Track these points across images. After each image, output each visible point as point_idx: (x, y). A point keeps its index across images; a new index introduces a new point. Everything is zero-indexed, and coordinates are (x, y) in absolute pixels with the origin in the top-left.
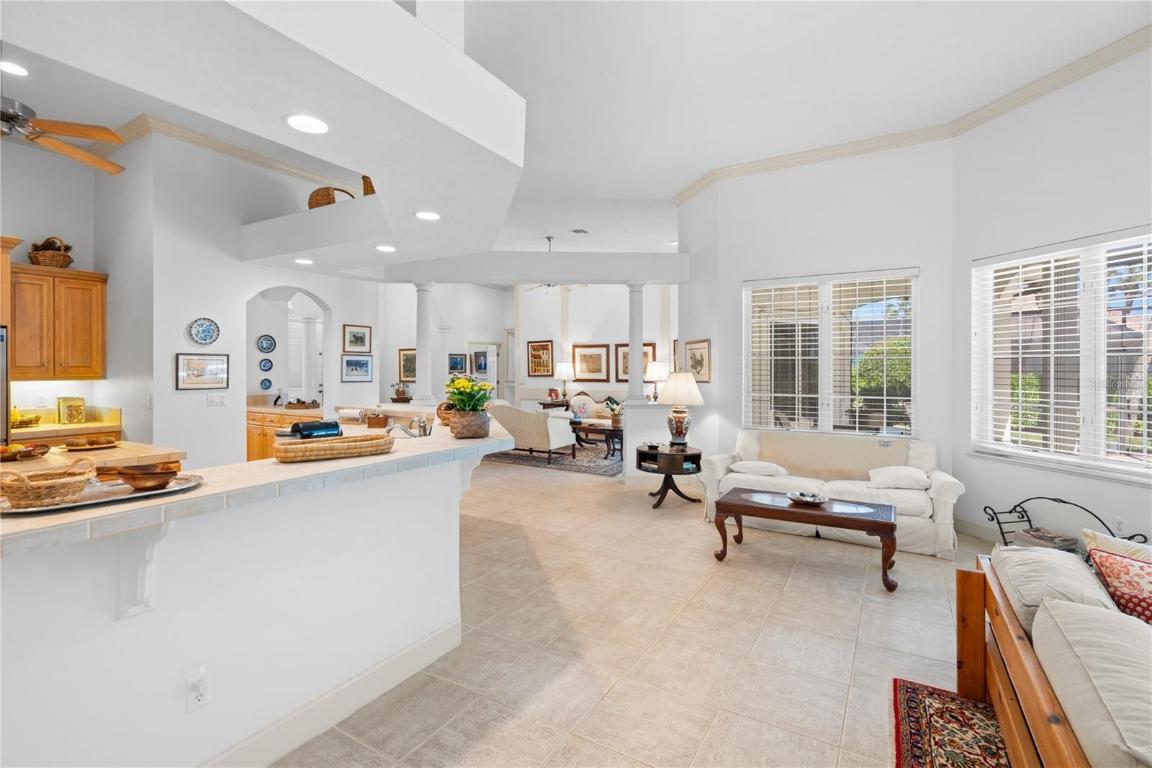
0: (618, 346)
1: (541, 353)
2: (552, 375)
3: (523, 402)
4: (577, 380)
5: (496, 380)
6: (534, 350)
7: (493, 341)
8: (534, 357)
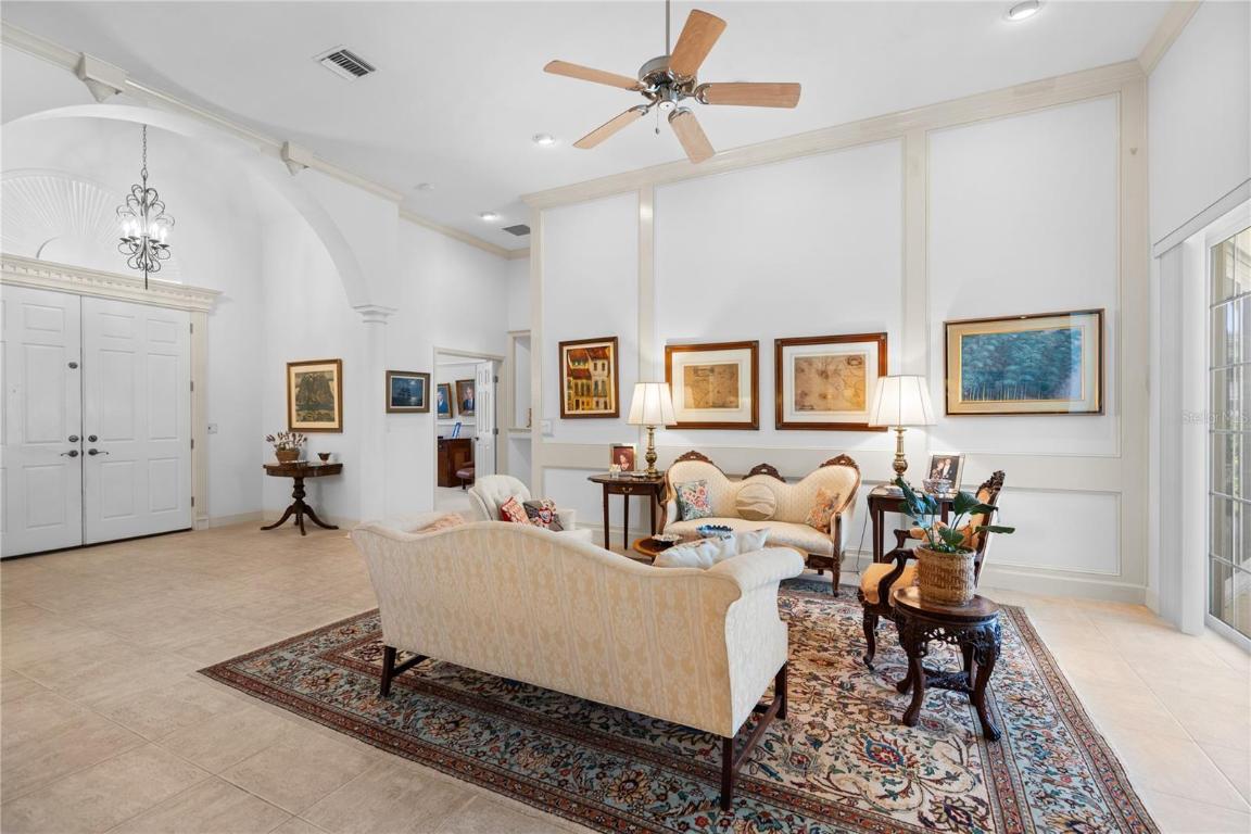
0: (781, 344)
1: (590, 365)
2: (616, 415)
3: (548, 473)
4: (682, 426)
5: (492, 427)
6: (574, 357)
7: (484, 352)
8: (575, 374)
